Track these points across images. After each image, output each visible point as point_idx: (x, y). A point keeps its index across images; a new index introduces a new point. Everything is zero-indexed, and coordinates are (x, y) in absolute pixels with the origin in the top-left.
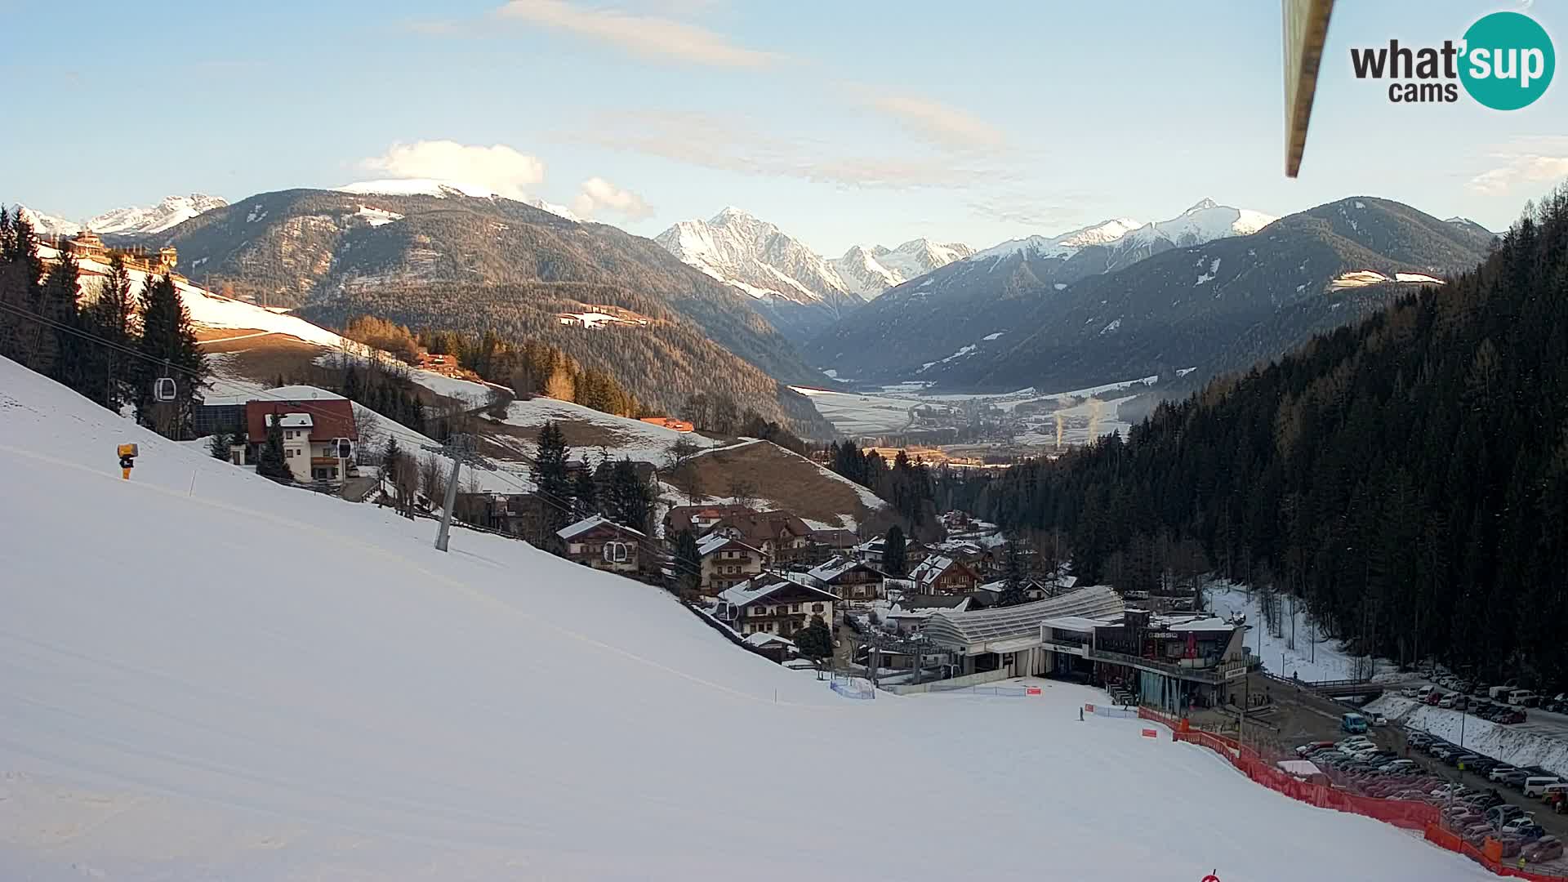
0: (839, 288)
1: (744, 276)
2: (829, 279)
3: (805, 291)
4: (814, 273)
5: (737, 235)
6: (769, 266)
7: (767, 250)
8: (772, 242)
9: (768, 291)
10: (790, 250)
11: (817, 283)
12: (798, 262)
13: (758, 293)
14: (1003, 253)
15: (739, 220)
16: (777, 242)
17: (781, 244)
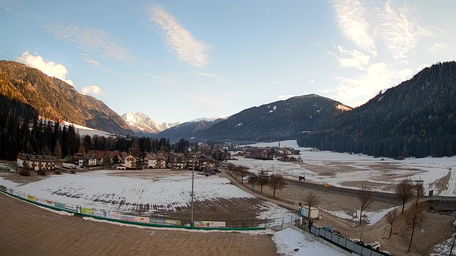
0: (160, 130)
1: (139, 125)
2: (158, 128)
3: (152, 130)
4: (155, 126)
5: (139, 117)
6: (145, 124)
7: (146, 121)
8: (147, 119)
9: (144, 129)
10: (150, 121)
11: (155, 129)
12: (152, 124)
13: (142, 129)
14: (196, 121)
15: (140, 114)
16: (148, 119)
17: (149, 120)
